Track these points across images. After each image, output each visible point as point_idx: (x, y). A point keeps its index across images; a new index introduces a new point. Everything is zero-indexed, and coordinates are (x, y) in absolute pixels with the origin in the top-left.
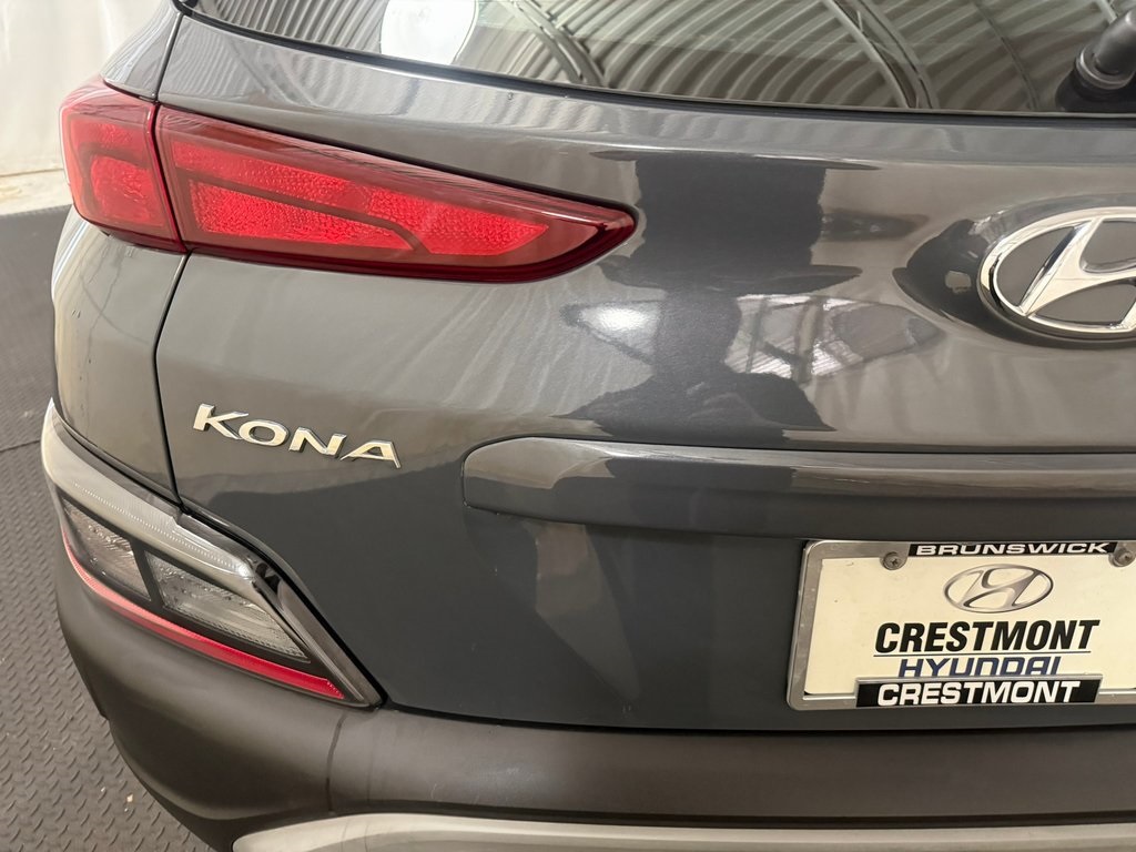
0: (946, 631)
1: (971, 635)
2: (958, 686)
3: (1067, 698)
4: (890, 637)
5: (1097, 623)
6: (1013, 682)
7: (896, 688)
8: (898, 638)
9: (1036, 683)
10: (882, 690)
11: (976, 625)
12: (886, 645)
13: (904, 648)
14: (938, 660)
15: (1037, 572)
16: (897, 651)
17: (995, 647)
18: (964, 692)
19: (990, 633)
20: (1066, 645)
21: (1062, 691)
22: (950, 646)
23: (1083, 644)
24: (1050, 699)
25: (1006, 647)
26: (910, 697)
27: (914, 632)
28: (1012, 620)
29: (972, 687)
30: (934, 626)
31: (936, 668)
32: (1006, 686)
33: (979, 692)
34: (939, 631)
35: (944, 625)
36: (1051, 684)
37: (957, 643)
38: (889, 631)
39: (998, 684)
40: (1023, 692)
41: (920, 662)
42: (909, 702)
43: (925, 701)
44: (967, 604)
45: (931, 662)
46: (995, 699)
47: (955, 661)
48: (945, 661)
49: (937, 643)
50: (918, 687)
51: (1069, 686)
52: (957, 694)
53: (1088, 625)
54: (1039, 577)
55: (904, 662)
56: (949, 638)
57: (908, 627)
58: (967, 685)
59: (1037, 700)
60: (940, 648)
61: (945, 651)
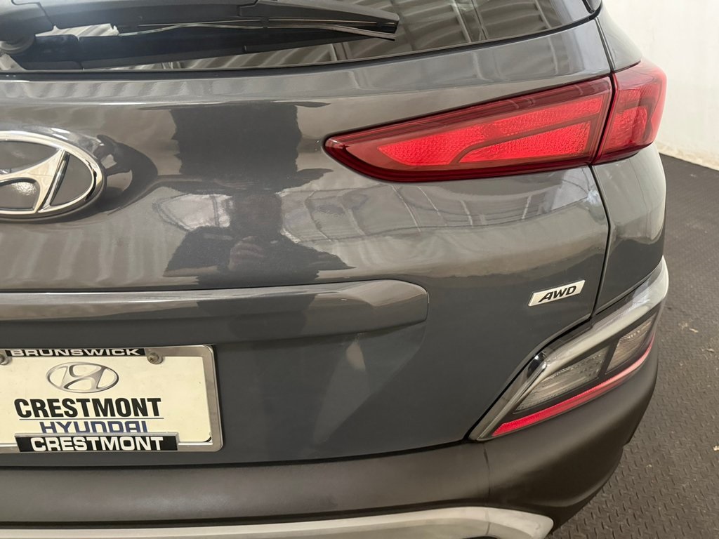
0: (60, 404)
1: (78, 406)
2: (83, 439)
3: (158, 448)
4: (24, 409)
5: (159, 400)
6: (119, 437)
7: (42, 441)
8: (30, 408)
9: (134, 437)
10: (33, 441)
11: (78, 400)
12: (24, 413)
13: (37, 415)
14: (64, 423)
15: (104, 368)
16: (33, 416)
17: (98, 414)
18: (89, 444)
19: (90, 406)
20: (145, 413)
21: (153, 443)
22: (67, 413)
23: (156, 413)
24: (148, 447)
25: (105, 414)
26: (53, 446)
27: (38, 405)
28: (102, 397)
29: (93, 440)
30: (51, 402)
31: (66, 428)
32: (114, 439)
33: (98, 443)
34: (55, 404)
35: (57, 401)
36: (144, 438)
37: (71, 412)
38: (21, 404)
39: (109, 438)
40: (127, 443)
41: (52, 423)
42: (54, 449)
43: (64, 449)
44: (66, 387)
45: (59, 423)
46: (111, 447)
47: (76, 424)
48: (69, 424)
49: (57, 411)
50: (56, 440)
51: (158, 440)
52: (85, 444)
53: (155, 401)
54: (106, 370)
55: (42, 424)
56: (63, 409)
57: (33, 402)
58: (88, 439)
59: (139, 448)
60: (61, 415)
61: (65, 417)
